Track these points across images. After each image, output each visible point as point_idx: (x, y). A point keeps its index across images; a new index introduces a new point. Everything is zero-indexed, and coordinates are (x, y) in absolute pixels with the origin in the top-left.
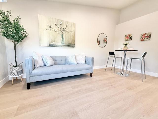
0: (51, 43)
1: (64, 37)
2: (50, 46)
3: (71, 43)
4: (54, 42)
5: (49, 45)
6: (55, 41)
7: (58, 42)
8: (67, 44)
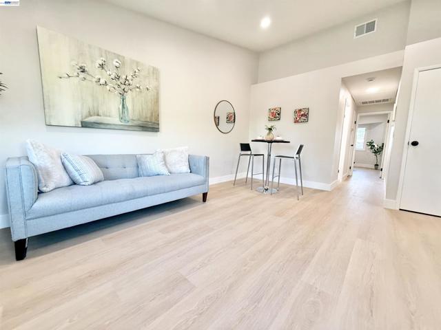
0: (86, 117)
1: (129, 104)
2: (85, 125)
3: (148, 120)
4: (98, 115)
5: (82, 122)
6: (101, 113)
7: (110, 116)
8: (136, 123)
